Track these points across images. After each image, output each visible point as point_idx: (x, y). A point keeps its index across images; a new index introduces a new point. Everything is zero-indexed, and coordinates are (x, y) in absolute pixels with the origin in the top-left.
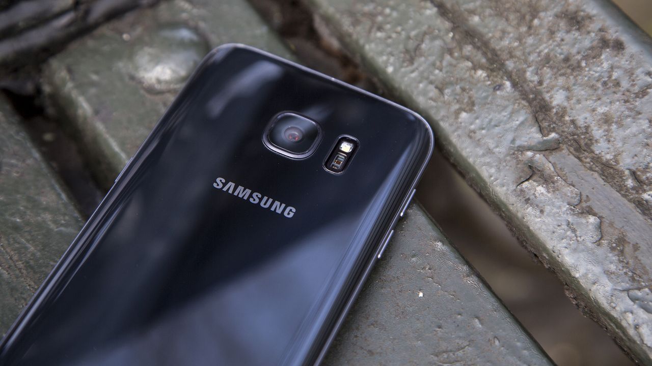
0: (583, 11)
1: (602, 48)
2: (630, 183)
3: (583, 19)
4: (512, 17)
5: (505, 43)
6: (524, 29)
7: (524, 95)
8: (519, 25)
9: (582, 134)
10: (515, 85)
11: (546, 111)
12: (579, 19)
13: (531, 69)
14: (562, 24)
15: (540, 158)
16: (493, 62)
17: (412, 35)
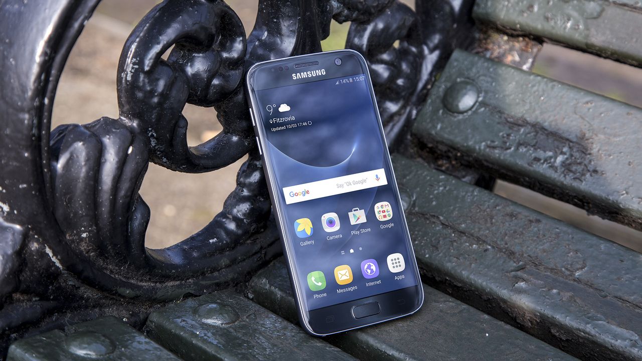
0: (515, 211)
1: (530, 224)
2: (567, 273)
3: (516, 214)
4: (481, 221)
5: (481, 233)
6: (489, 225)
7: (500, 250)
8: (486, 223)
9: (536, 259)
10: (493, 247)
11: (514, 254)
12: (514, 215)
13: (499, 240)
14: (508, 218)
15: (519, 273)
16: (479, 240)
17: (433, 239)
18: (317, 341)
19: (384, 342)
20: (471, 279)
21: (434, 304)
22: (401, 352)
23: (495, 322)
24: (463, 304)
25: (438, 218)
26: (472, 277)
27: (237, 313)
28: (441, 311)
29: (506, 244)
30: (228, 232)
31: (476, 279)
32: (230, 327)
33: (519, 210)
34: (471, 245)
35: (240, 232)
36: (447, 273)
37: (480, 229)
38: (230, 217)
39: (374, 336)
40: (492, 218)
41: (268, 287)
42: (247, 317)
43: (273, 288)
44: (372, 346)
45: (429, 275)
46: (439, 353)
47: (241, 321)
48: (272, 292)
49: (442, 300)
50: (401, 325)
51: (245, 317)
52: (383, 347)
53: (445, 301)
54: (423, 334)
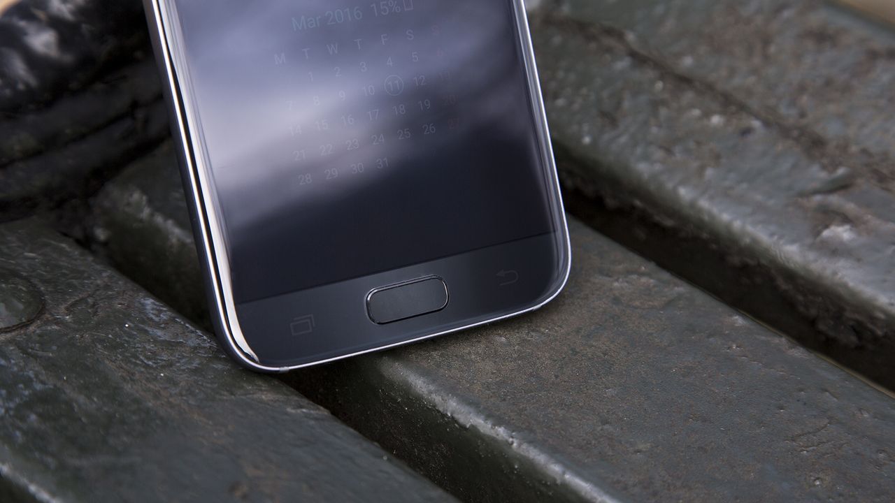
0: (833, 25)
1: (873, 61)
3: (835, 34)
4: (736, 50)
7: (785, 132)
8: (749, 56)
9: (883, 161)
10: (767, 124)
11: (822, 145)
12: (830, 35)
13: (784, 103)
14: (810, 44)
15: (835, 200)
16: (730, 103)
17: (605, 94)
18: (264, 386)
19: (453, 390)
20: (700, 210)
21: (599, 279)
22: (499, 421)
23: (763, 338)
24: (677, 281)
25: (620, 36)
26: (704, 203)
27: (41, 294)
28: (616, 300)
29: (802, 115)
30: (32, 59)
31: (715, 210)
32: (10, 342)
33: (842, 21)
34: (707, 114)
35: (68, 58)
36: (638, 190)
37: (732, 72)
38: (41, 14)
39: (425, 373)
40: (767, 41)
41: (146, 212)
42: (67, 309)
43: (159, 219)
44: (419, 398)
45: (589, 190)
46: (606, 427)
47: (47, 322)
48: (157, 231)
49: (620, 267)
50: (503, 339)
51: (63, 308)
52: (452, 407)
53: (629, 272)
54: (562, 368)
